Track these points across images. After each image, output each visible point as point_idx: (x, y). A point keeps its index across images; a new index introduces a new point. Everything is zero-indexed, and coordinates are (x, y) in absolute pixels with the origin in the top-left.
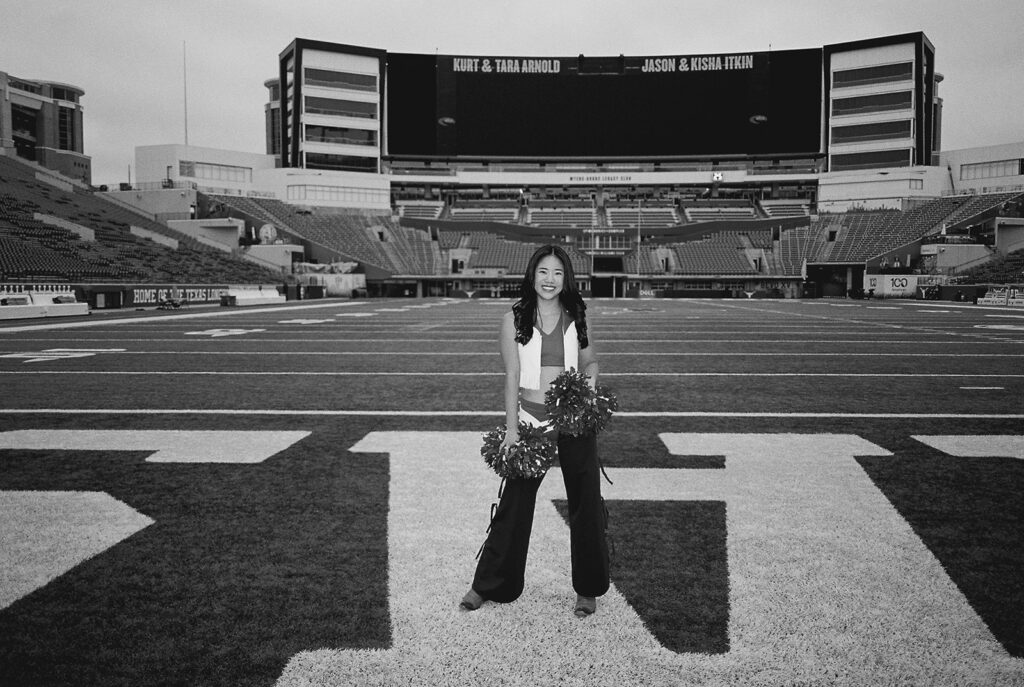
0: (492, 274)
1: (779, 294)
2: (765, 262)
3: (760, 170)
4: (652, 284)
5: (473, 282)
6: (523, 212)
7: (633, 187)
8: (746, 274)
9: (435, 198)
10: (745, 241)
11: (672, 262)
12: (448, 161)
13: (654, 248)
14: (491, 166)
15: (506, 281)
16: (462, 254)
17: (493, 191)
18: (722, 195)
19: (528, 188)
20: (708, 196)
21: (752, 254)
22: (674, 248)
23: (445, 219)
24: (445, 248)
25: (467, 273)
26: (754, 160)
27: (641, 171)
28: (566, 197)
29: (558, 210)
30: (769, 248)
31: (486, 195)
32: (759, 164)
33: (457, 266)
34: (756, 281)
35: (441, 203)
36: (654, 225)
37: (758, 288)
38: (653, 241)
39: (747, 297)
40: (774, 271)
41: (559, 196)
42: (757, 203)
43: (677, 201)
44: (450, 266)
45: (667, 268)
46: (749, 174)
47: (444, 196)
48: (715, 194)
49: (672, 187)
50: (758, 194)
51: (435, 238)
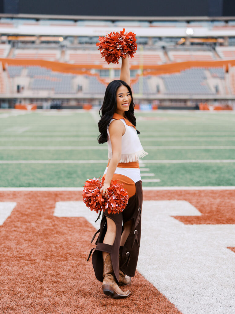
0: (43, 94)
1: (228, 108)
2: (221, 89)
3: (217, 27)
4: (150, 101)
5: (32, 100)
6: (63, 53)
8: (208, 94)
9: (3, 43)
10: (207, 73)
11: (162, 88)
12: (12, 18)
13: (149, 78)
14: (41, 22)
15: (53, 99)
16: (23, 81)
17: (44, 39)
18: (192, 44)
19: (66, 38)
20: (183, 44)
21: (212, 82)
22: (163, 78)
23: (11, 57)
24: (11, 76)
25: (27, 94)
26: (213, 21)
27: (140, 27)
28: (91, 43)
29: (87, 52)
30: (223, 78)
31: (38, 41)
32: (216, 24)
33: (19, 89)
34: (215, 100)
35: (7, 47)
36: (150, 62)
37: (217, 104)
38: (148, 73)
39: (208, 109)
40: (227, 93)
41: (86, 43)
42: (214, 49)
43: (164, 48)
44: (15, 89)
45: (158, 91)
46: (210, 30)
47: (10, 42)
48: (188, 43)
49: (160, 38)
50: (215, 44)
51: (4, 69)
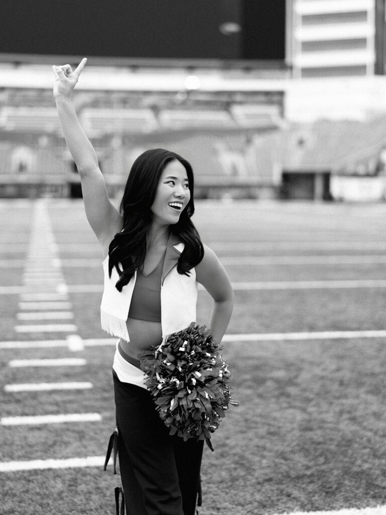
7: (108, 92)
26: (225, 68)
30: (242, 152)
42: (228, 110)
